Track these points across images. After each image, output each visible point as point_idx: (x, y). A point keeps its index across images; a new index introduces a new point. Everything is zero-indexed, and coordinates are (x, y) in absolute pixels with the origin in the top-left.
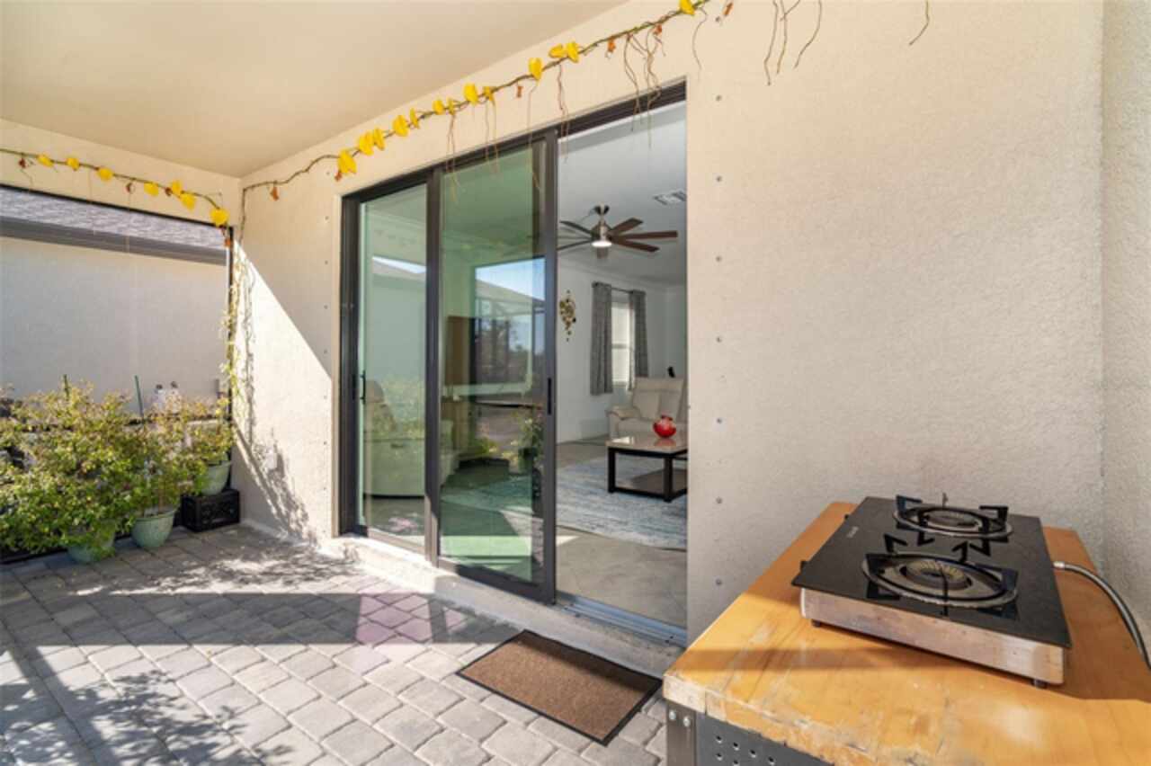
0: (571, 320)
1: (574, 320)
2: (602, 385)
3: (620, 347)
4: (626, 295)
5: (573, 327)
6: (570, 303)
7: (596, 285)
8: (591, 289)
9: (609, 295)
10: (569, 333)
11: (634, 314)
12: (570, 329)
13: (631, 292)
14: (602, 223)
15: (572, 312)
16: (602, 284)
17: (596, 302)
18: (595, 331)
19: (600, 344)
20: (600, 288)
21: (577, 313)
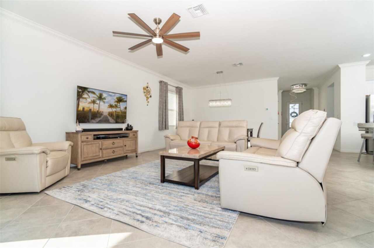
0: (149, 96)
1: (151, 97)
2: (164, 126)
3: (172, 110)
4: (174, 89)
5: (150, 99)
6: (148, 88)
7: (161, 82)
8: (159, 84)
9: (167, 87)
10: (148, 102)
11: (178, 96)
12: (149, 100)
13: (177, 88)
14: (158, 28)
15: (149, 92)
16: (163, 82)
17: (161, 90)
18: (160, 102)
19: (163, 108)
20: (163, 83)
21: (152, 93)
